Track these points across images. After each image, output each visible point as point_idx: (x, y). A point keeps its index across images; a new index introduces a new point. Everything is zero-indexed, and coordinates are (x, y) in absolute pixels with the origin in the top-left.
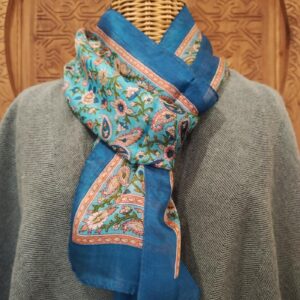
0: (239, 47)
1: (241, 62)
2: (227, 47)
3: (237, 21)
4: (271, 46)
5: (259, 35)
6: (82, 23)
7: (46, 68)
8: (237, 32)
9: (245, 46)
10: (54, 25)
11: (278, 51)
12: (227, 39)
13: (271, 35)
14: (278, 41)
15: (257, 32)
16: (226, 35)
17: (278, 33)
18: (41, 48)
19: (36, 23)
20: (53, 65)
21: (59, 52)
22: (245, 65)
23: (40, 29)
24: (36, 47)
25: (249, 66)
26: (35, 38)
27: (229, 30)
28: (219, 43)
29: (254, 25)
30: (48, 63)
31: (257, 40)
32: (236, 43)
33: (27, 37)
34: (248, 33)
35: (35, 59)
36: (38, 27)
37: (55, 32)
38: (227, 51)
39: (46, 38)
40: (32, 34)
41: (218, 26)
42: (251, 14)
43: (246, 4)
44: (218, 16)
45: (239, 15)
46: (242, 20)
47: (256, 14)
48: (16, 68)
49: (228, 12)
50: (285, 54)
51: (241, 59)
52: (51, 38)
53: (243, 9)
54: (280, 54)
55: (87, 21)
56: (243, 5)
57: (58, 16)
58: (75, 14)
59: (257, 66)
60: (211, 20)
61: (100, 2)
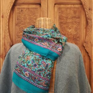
0: (73, 26)
2: (70, 26)
3: (72, 19)
4: (82, 26)
5: (79, 23)
7: (19, 33)
8: (73, 22)
9: (75, 26)
10: (21, 21)
11: (84, 27)
12: (70, 24)
13: (82, 22)
14: (84, 24)
15: (78, 22)
17: (84, 22)
18: (18, 27)
19: (16, 20)
21: (23, 28)
22: (75, 31)
23: (18, 22)
24: (16, 27)
25: (76, 31)
26: (16, 25)
27: (70, 22)
28: (67, 25)
29: (77, 20)
30: (20, 31)
33: (14, 25)
34: (76, 22)
36: (17, 21)
37: (22, 23)
39: (19, 25)
40: (15, 23)
41: (67, 20)
42: (76, 17)
43: (75, 14)
44: (67, 18)
45: (73, 17)
46: (74, 19)
47: (78, 17)
48: (11, 33)
49: (70, 16)
50: (86, 28)
51: (73, 29)
52: (21, 24)
53: (74, 15)
54: (85, 28)
55: (30, 20)
56: (74, 14)
57: (22, 19)
58: (27, 18)
59: (78, 31)
60: (65, 19)
61: (34, 14)
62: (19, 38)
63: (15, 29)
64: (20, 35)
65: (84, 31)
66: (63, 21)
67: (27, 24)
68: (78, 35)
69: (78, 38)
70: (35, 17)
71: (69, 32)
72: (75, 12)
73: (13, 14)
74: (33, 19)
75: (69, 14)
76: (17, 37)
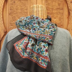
0: (57, 16)
1: (58, 20)
2: (55, 16)
3: (57, 10)
4: (65, 16)
5: (62, 13)
6: (21, 10)
8: (57, 13)
9: (59, 16)
10: (14, 11)
11: (67, 17)
13: (65, 13)
14: (67, 15)
16: (54, 13)
17: (67, 13)
18: (11, 16)
19: (9, 11)
20: (14, 20)
21: (15, 17)
22: (59, 20)
23: (11, 12)
24: (10, 16)
25: (60, 21)
27: (55, 12)
28: (53, 15)
29: (61, 11)
30: (13, 20)
31: (62, 14)
32: (57, 15)
34: (60, 13)
35: (9, 19)
36: (10, 11)
37: (14, 13)
38: (55, 17)
39: (12, 14)
40: (9, 13)
41: (53, 11)
42: (60, 8)
43: (59, 6)
44: (53, 9)
45: (57, 9)
46: (58, 10)
47: (61, 8)
48: (5, 21)
49: (55, 8)
51: (58, 19)
53: (59, 7)
56: (58, 6)
57: (15, 9)
58: (19, 8)
59: (62, 21)
60: (51, 10)
61: (25, 5)
62: (12, 26)
64: (13, 23)
65: (67, 20)
66: (49, 11)
67: (19, 14)
68: (61, 24)
69: (61, 26)
70: (26, 8)
71: (55, 21)
73: (6, 5)
74: (24, 10)
75: (54, 6)
76: (10, 25)
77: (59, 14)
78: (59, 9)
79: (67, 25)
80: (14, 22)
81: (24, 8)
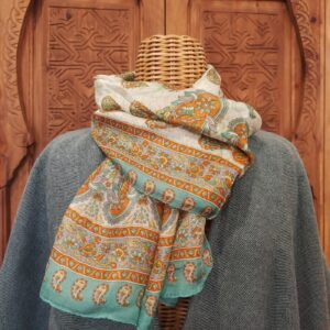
0: (254, 79)
1: (256, 94)
2: (243, 80)
3: (253, 53)
4: (287, 78)
5: (275, 67)
6: (96, 53)
7: (59, 99)
8: (253, 64)
9: (261, 78)
10: (67, 55)
11: (293, 83)
12: (243, 71)
13: (287, 66)
15: (272, 64)
16: (242, 67)
17: (293, 66)
18: (54, 78)
19: (48, 53)
20: (66, 96)
21: (72, 82)
22: (261, 97)
23: (53, 59)
24: (49, 77)
25: (265, 98)
26: (48, 68)
27: (245, 62)
28: (235, 75)
29: (271, 57)
30: (61, 94)
31: (273, 72)
32: (251, 75)
33: (39, 67)
34: (264, 64)
36: (51, 56)
37: (68, 62)
38: (243, 83)
39: (59, 68)
40: (44, 64)
41: (234, 58)
42: (266, 46)
43: (262, 36)
44: (234, 48)
45: (254, 47)
46: (257, 52)
47: (271, 46)
48: (28, 99)
49: (244, 44)
50: (300, 86)
51: (256, 91)
52: (64, 68)
53: (259, 40)
54: (296, 86)
55: (101, 51)
56: (258, 36)
57: (71, 46)
58: (89, 44)
59: (273, 98)
60: (226, 52)
61: (114, 32)
62: (60, 118)
63: (44, 86)
64: (61, 106)
65: (293, 98)
67: (88, 67)
68: (271, 112)
69: (271, 121)
70: (117, 43)
72: (262, 29)
73: (34, 28)
74: (112, 50)
75: (242, 34)
76: (51, 115)
77: (261, 69)
78: (261, 46)
79: (293, 119)
80: (66, 102)
81: (112, 44)
